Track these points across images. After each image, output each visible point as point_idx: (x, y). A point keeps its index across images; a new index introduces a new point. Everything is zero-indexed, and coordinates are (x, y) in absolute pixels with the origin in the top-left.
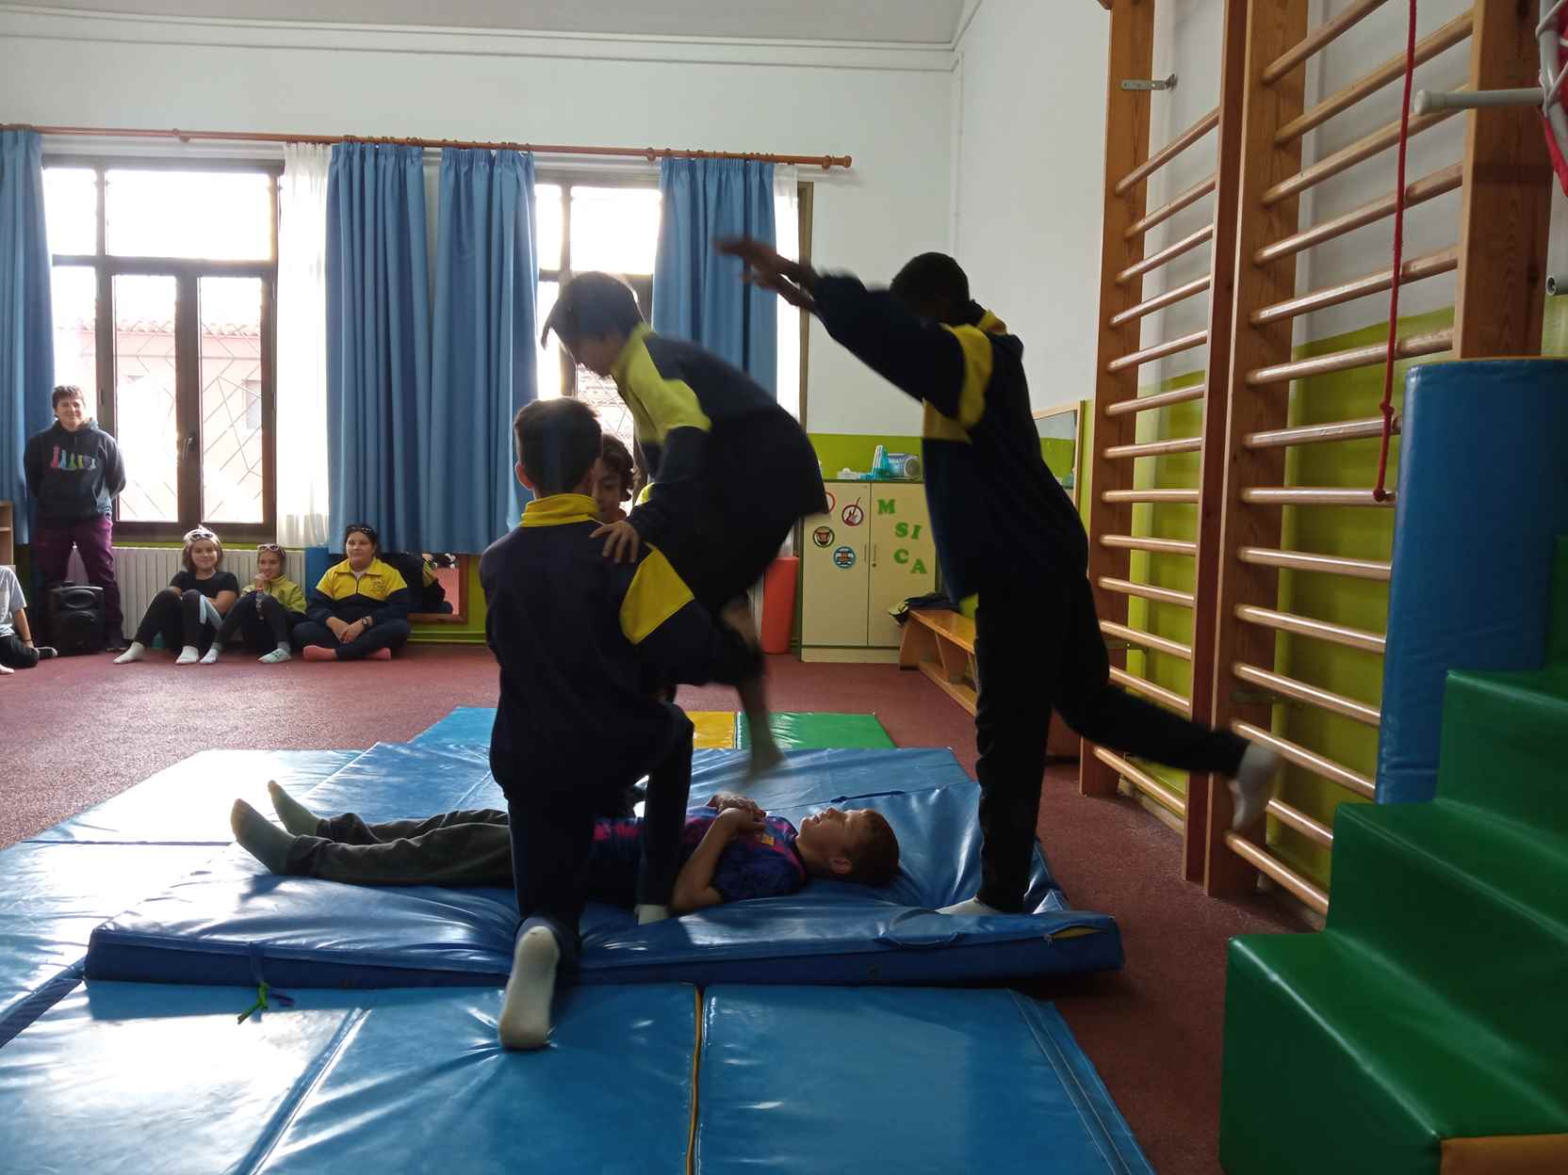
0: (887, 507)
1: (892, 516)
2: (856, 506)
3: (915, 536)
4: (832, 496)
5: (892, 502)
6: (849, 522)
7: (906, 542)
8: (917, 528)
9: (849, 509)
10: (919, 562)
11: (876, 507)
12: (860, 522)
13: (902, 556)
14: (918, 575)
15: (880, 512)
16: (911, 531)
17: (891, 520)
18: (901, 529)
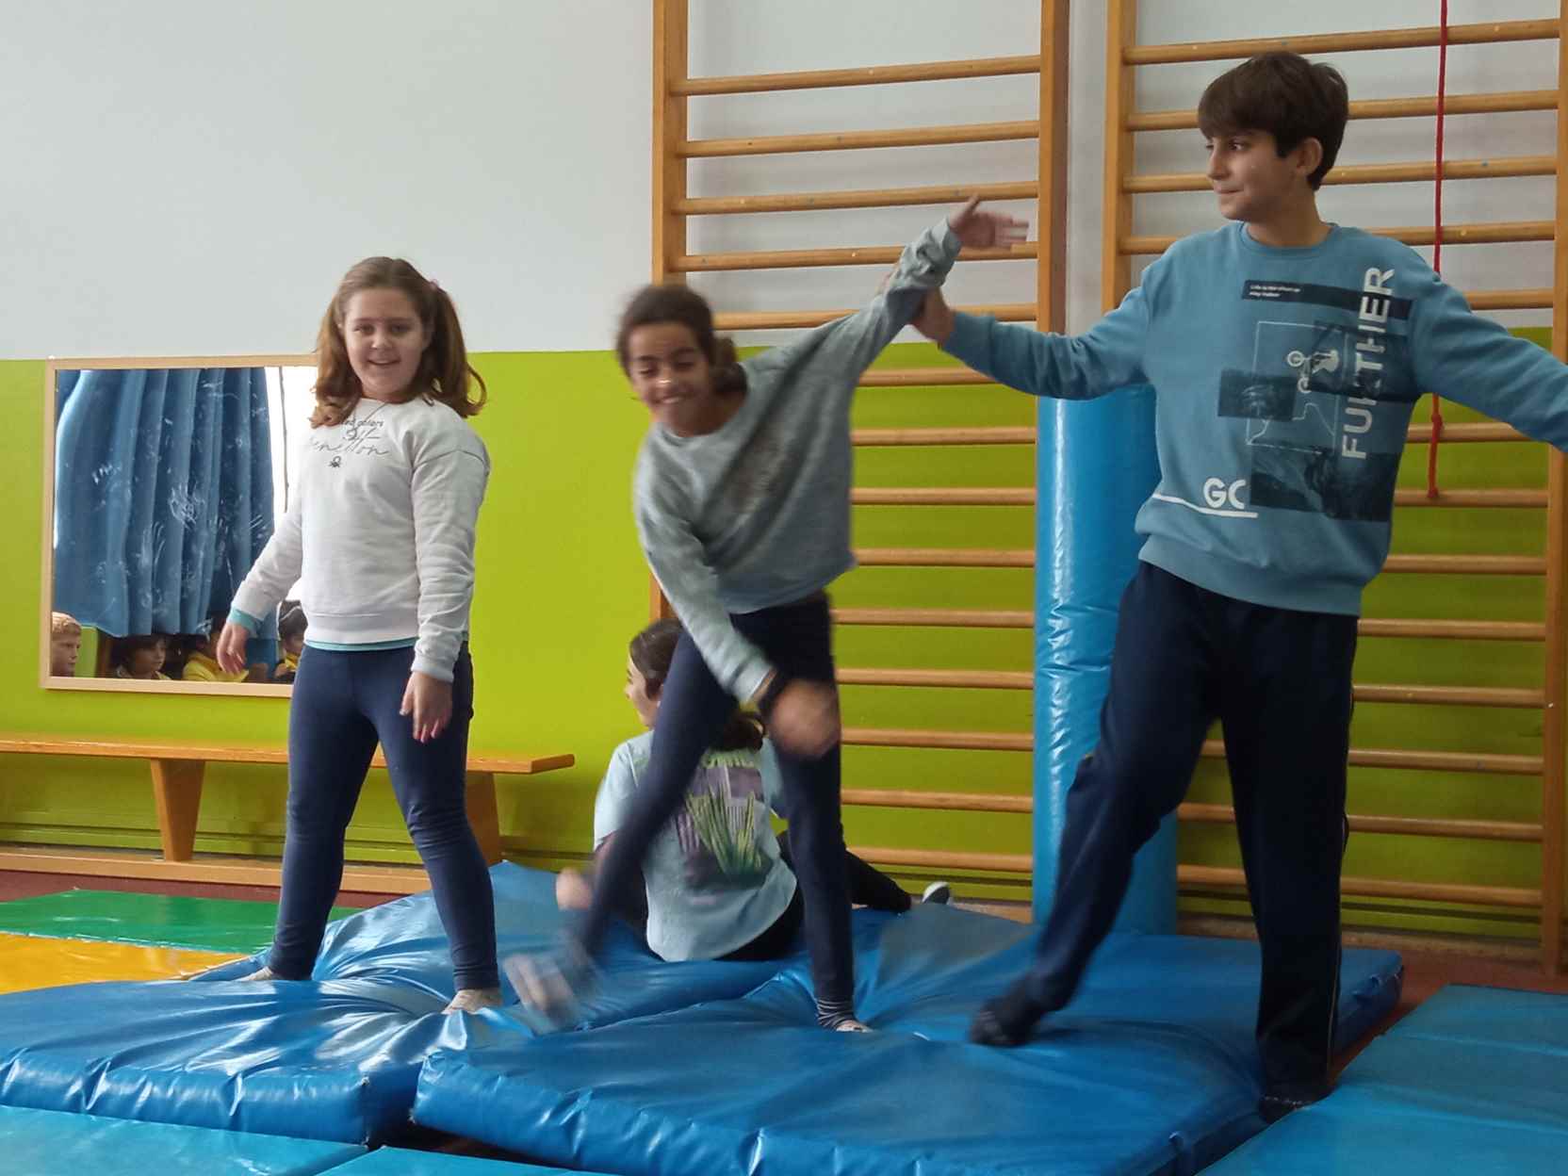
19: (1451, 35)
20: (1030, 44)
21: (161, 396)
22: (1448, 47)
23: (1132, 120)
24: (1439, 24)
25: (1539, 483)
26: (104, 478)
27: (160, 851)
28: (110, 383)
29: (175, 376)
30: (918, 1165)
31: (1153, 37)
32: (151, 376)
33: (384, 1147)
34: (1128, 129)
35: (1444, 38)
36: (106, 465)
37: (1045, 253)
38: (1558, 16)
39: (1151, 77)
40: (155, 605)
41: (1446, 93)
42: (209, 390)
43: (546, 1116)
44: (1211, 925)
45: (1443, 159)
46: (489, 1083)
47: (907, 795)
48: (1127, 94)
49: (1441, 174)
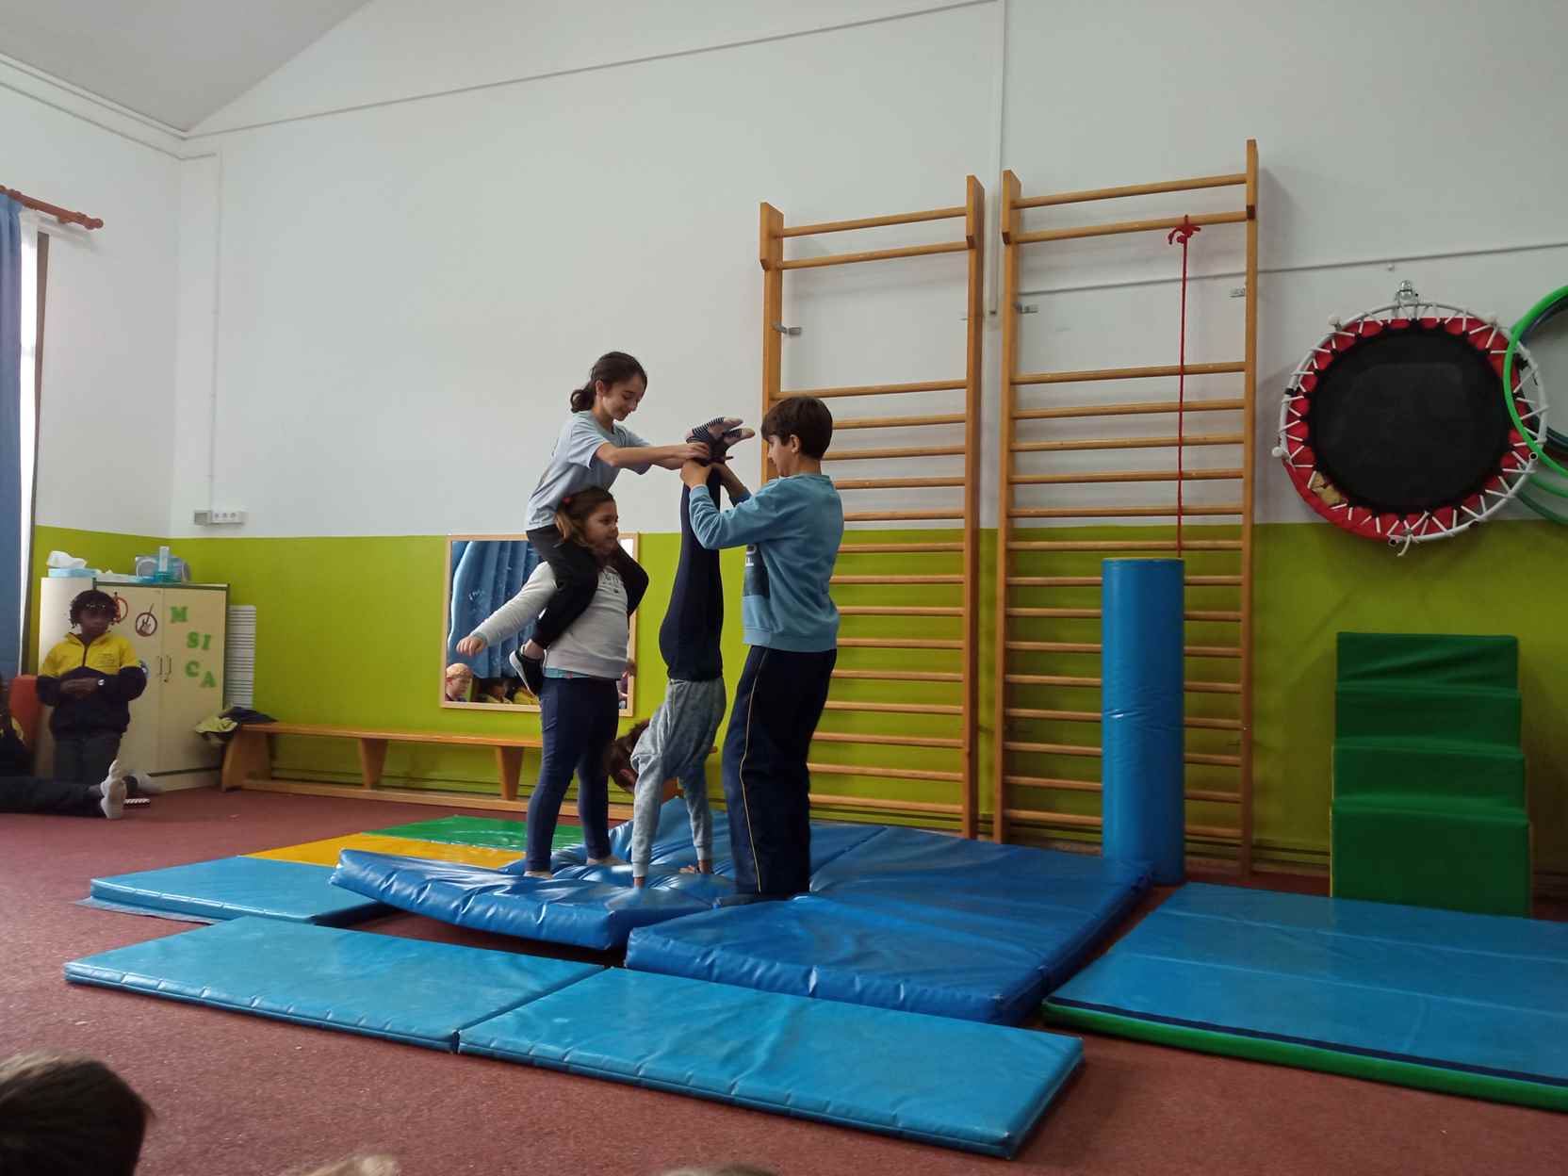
0: (179, 615)
1: (185, 624)
2: (149, 614)
3: (205, 647)
4: (124, 601)
5: (185, 609)
6: (142, 633)
7: (196, 654)
8: (208, 638)
9: (141, 620)
10: (209, 674)
11: (169, 614)
12: (153, 632)
13: (193, 668)
14: (208, 689)
15: (173, 621)
16: (202, 640)
17: (183, 629)
18: (193, 640)
19: (1187, 370)
20: (961, 374)
21: (507, 555)
22: (1185, 376)
23: (1016, 415)
24: (1179, 364)
25: (1237, 609)
26: (475, 598)
27: (499, 795)
28: (483, 548)
29: (515, 544)
30: (902, 987)
31: (1026, 371)
32: (503, 545)
33: (612, 968)
34: (1013, 419)
35: (1182, 371)
36: (476, 591)
37: (969, 484)
38: (1243, 359)
39: (1025, 391)
40: (502, 665)
41: (1184, 400)
42: (531, 552)
43: (698, 960)
44: (1060, 845)
45: (1183, 435)
46: (665, 944)
47: (895, 771)
48: (1012, 400)
49: (1181, 443)
